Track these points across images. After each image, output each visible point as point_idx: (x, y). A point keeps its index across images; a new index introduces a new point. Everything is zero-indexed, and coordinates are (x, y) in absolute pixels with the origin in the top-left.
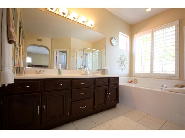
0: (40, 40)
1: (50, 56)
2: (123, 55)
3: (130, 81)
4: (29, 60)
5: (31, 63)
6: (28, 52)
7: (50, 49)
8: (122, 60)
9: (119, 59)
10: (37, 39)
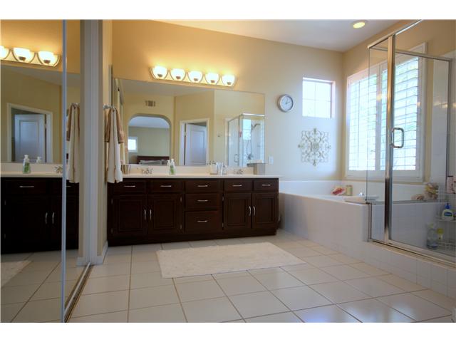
0: (151, 104)
1: (172, 132)
2: (315, 130)
3: (335, 190)
4: (132, 145)
5: (137, 152)
6: (130, 127)
7: (172, 120)
8: (313, 141)
9: (303, 139)
10: (146, 102)
